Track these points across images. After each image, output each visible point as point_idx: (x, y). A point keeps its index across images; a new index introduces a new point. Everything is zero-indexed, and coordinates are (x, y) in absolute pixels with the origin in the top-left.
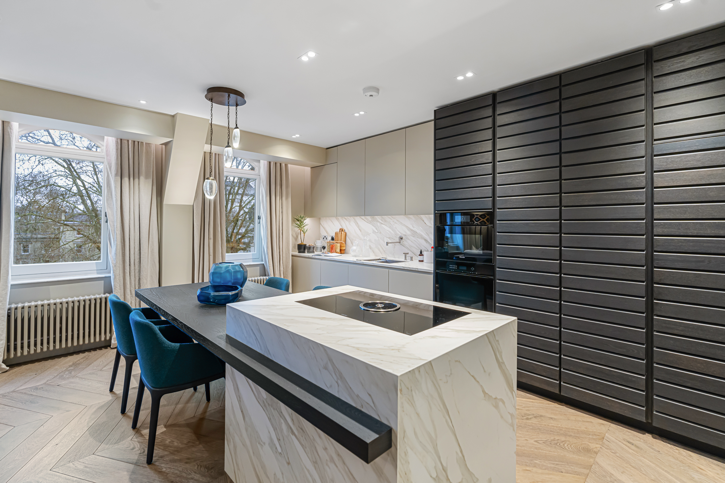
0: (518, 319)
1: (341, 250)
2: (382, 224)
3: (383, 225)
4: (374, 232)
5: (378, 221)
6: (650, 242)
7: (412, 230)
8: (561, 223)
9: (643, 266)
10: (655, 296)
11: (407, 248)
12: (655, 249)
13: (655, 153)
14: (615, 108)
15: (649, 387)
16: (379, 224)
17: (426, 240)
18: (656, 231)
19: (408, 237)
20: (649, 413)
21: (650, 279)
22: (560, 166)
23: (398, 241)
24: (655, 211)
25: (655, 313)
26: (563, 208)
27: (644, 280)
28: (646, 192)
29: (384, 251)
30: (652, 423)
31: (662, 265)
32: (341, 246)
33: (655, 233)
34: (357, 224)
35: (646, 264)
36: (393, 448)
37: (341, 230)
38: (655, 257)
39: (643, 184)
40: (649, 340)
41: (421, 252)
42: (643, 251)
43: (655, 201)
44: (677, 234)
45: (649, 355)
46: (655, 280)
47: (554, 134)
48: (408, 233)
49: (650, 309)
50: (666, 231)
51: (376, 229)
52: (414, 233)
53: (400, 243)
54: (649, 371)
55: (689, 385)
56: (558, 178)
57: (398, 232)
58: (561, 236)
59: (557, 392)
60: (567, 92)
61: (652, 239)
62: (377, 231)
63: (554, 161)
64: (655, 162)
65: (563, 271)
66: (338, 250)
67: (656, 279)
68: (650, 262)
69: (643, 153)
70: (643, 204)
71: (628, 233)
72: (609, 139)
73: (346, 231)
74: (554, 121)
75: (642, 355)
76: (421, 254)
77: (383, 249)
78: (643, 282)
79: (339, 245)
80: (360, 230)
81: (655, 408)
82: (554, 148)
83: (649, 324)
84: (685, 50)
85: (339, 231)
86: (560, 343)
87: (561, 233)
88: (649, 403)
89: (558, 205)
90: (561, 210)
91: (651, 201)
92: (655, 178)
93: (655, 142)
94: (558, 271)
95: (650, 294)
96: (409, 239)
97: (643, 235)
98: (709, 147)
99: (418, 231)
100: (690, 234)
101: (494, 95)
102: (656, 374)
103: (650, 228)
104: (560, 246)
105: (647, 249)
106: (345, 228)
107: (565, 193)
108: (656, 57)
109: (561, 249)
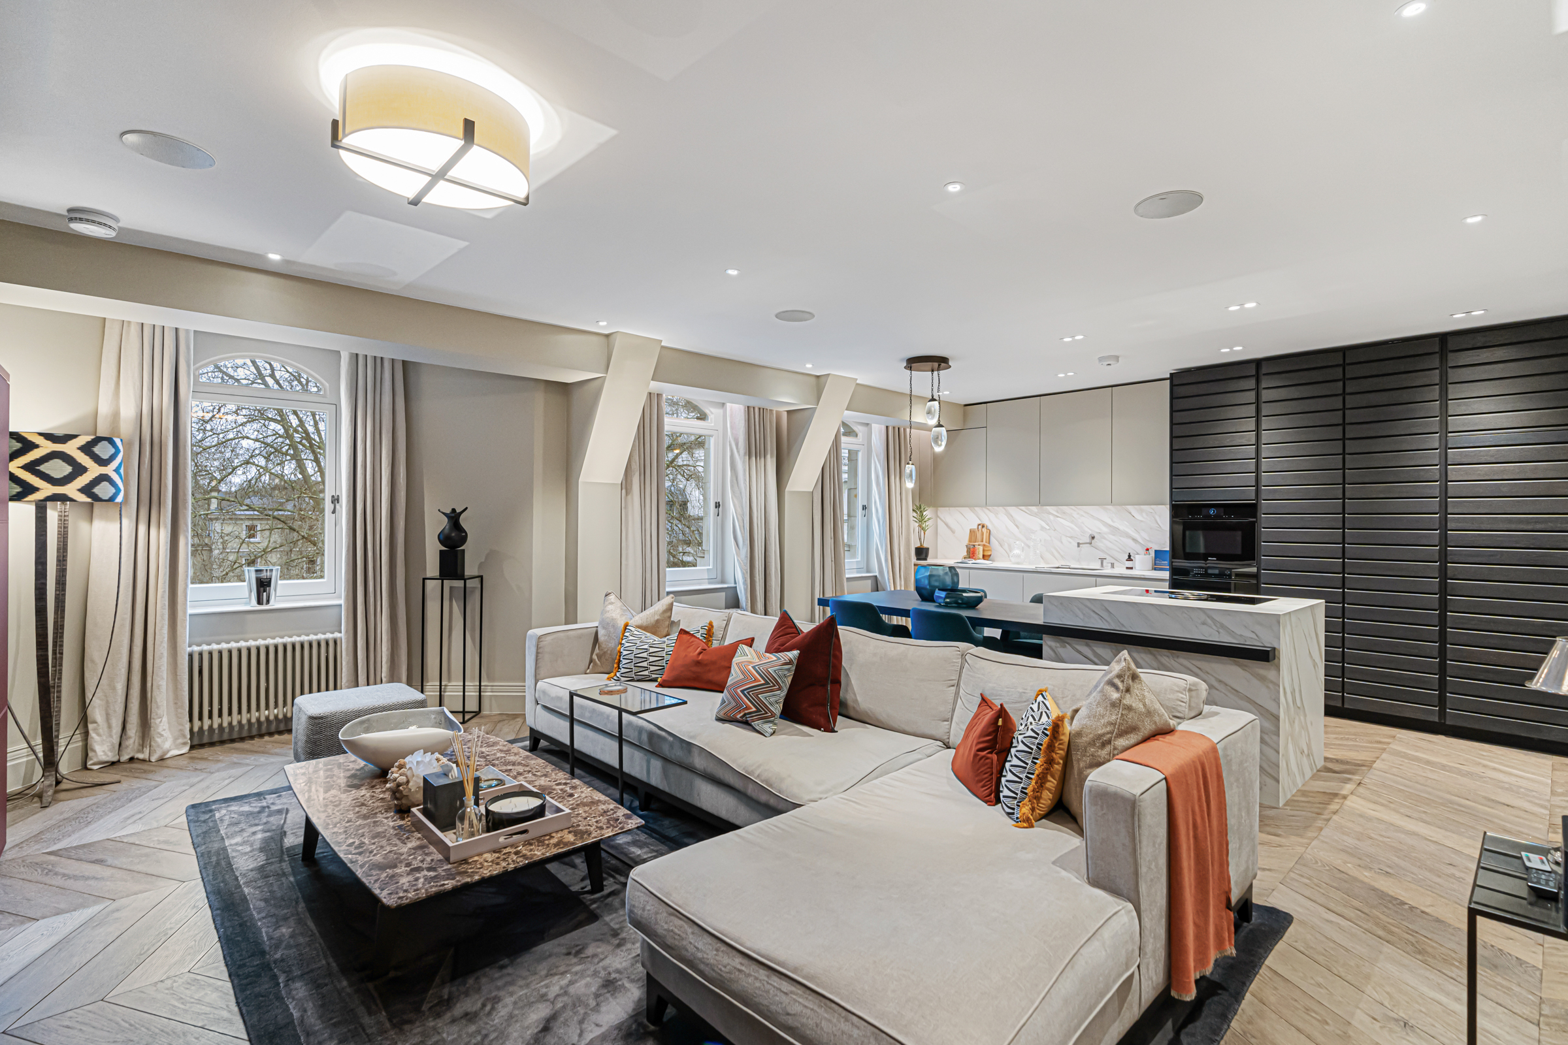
0: (1326, 602)
1: (984, 556)
2: (1058, 517)
3: (1059, 519)
4: (1043, 528)
5: (1050, 513)
6: (1444, 538)
7: (1110, 526)
8: (1344, 517)
9: (1437, 562)
10: (1449, 591)
11: (1103, 551)
12: (1449, 544)
13: (1449, 446)
14: (1405, 396)
15: (1442, 685)
16: (1052, 517)
17: (1135, 540)
18: (1450, 526)
19: (1105, 536)
20: (1442, 713)
21: (1444, 574)
22: (1344, 454)
23: (1088, 540)
24: (1449, 506)
25: (1449, 609)
26: (1346, 500)
27: (1437, 576)
28: (1440, 486)
29: (1062, 556)
30: (1445, 723)
31: (1456, 560)
32: (984, 550)
33: (1449, 528)
34: (1010, 517)
35: (1440, 560)
36: (1276, 660)
37: (980, 527)
38: (1448, 553)
39: (1437, 477)
40: (1443, 637)
41: (1129, 556)
42: (1437, 546)
43: (1449, 495)
44: (1471, 528)
45: (1442, 653)
46: (1449, 576)
47: (1337, 418)
48: (1105, 529)
49: (1443, 605)
50: (1460, 526)
51: (1048, 524)
52: (1115, 530)
53: (1091, 543)
54: (1443, 669)
55: (1482, 677)
56: (1341, 467)
57: (1086, 529)
58: (1344, 532)
59: (1339, 704)
60: (1351, 372)
61: (1446, 534)
62: (1048, 528)
63: (1337, 447)
64: (1449, 456)
65: (1346, 571)
66: (981, 556)
67: (1449, 574)
68: (1444, 557)
69: (1436, 445)
70: (1437, 498)
71: (1421, 527)
72: (1401, 427)
73: (990, 527)
74: (1337, 403)
75: (1436, 653)
76: (1130, 558)
77: (1059, 553)
78: (1437, 578)
79: (981, 548)
80: (1017, 526)
81: (1448, 705)
82: (1337, 433)
83: (1443, 621)
84: (1479, 345)
85: (976, 527)
86: (1343, 650)
87: (1344, 528)
88: (1442, 701)
89: (1341, 496)
90: (1344, 502)
91: (1445, 494)
92: (1449, 472)
93: (1449, 434)
94: (1341, 571)
95: (1444, 590)
96: (1105, 538)
97: (1437, 530)
98: (1502, 443)
99: (1121, 528)
100: (1484, 528)
101: (1258, 363)
102: (1449, 672)
103: (1444, 523)
104: (1344, 543)
105: (1440, 544)
106: (987, 523)
107: (1349, 484)
108: (1451, 346)
109: (1344, 546)
